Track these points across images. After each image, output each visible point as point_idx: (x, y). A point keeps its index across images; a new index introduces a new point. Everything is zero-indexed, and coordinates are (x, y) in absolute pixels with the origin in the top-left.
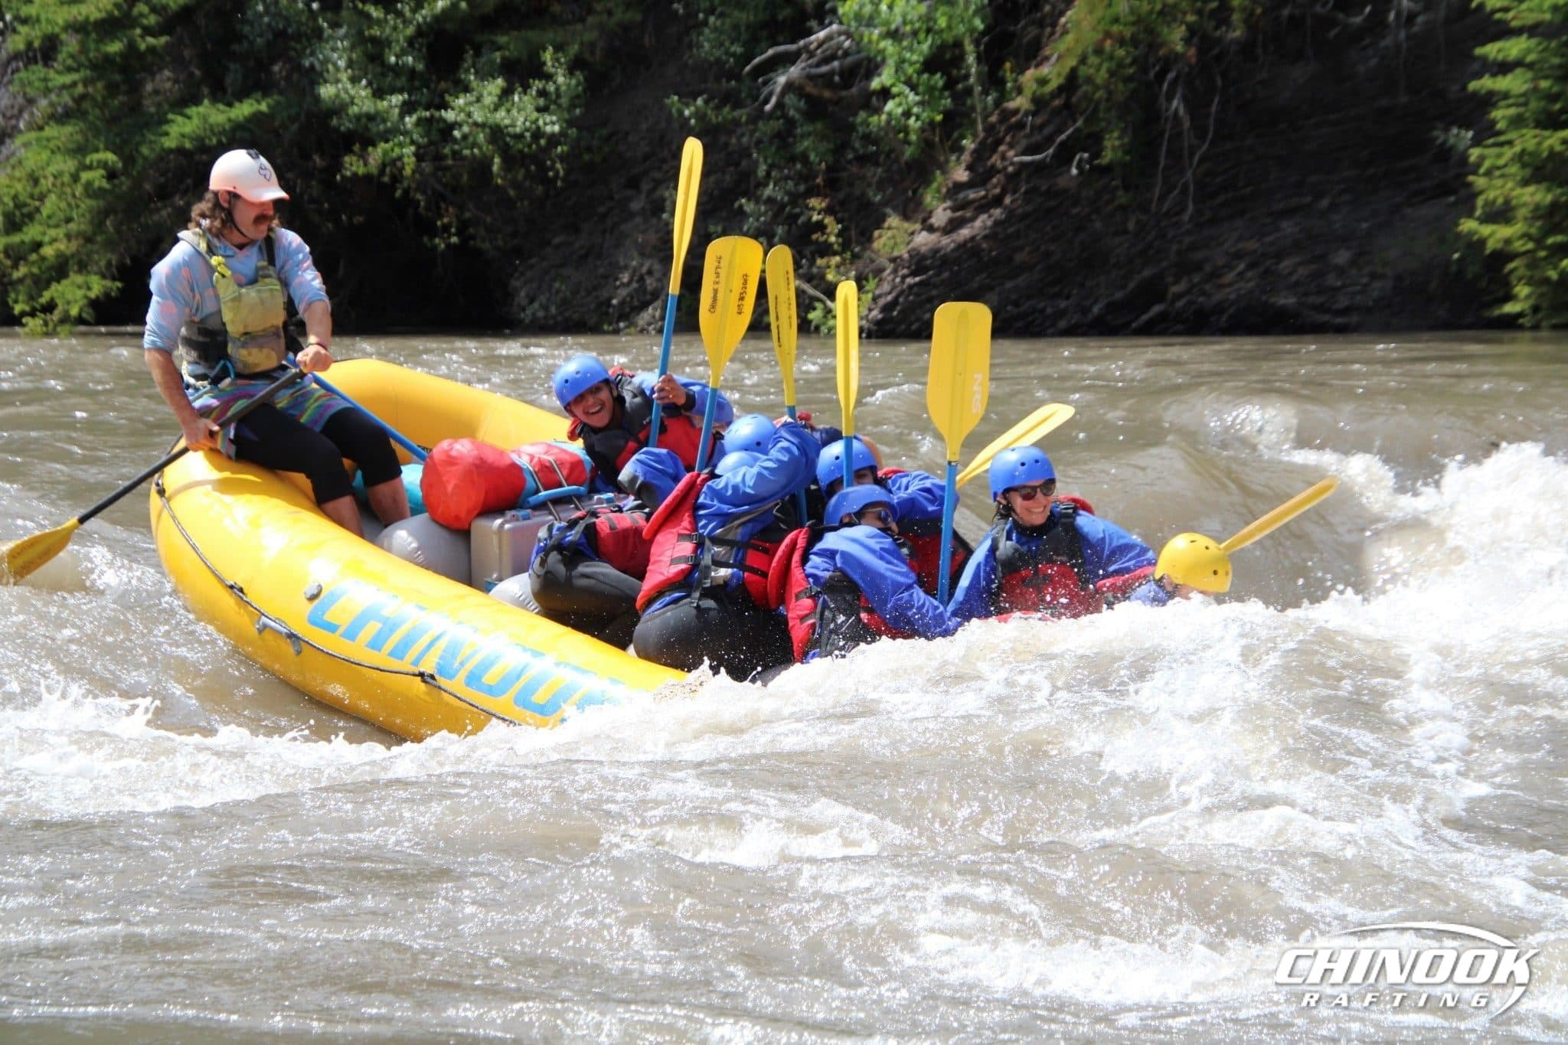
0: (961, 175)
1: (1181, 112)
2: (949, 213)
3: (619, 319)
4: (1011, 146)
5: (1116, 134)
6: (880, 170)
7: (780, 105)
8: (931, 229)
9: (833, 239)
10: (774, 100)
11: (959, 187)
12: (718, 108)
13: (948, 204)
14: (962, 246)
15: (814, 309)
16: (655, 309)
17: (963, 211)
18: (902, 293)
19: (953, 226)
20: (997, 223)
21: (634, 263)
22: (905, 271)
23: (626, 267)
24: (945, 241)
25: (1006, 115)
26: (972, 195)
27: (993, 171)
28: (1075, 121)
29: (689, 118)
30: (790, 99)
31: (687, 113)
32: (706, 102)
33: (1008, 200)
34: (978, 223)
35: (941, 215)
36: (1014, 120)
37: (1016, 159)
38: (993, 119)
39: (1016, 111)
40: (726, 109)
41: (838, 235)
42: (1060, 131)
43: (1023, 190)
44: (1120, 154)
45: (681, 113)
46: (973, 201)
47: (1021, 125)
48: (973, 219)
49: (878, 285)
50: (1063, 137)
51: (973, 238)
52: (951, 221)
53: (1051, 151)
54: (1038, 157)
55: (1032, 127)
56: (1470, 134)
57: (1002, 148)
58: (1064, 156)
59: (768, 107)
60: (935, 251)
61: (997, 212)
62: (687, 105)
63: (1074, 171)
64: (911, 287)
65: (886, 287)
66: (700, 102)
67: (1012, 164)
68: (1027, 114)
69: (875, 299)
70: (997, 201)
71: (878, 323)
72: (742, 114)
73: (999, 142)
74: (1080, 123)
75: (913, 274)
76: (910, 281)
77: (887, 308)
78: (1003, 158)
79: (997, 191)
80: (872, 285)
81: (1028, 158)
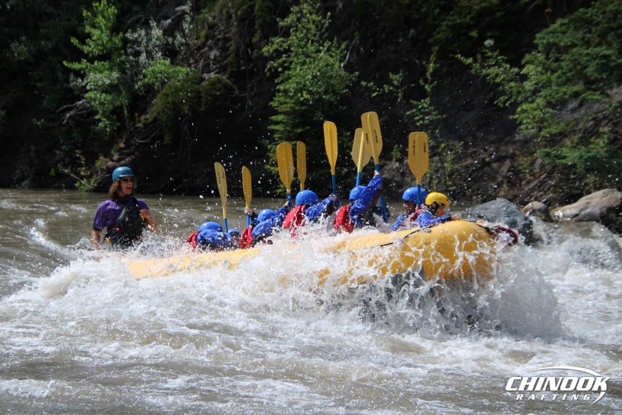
0: (122, 145)
1: (187, 130)
2: (118, 157)
3: (16, 184)
4: (137, 138)
5: (168, 136)
6: (98, 143)
7: (67, 123)
8: (113, 161)
9: (83, 162)
10: (65, 121)
11: (121, 149)
12: (48, 122)
13: (118, 153)
15: (76, 183)
16: (27, 181)
17: (124, 155)
18: (104, 179)
19: (119, 160)
20: (133, 160)
22: (104, 173)
23: (18, 168)
25: (136, 128)
26: (125, 151)
27: (132, 145)
28: (156, 131)
29: (38, 126)
30: (71, 121)
31: (38, 123)
32: (45, 121)
33: (136, 153)
34: (127, 160)
35: (116, 157)
36: (138, 130)
37: (139, 141)
38: (132, 129)
39: (139, 128)
40: (51, 123)
41: (85, 161)
42: (151, 134)
43: (140, 150)
44: (169, 141)
45: (36, 123)
46: (126, 153)
47: (140, 132)
48: (125, 158)
49: (97, 176)
50: (152, 136)
53: (149, 140)
54: (145, 141)
55: (143, 132)
56: (268, 141)
57: (134, 138)
58: (153, 142)
59: (64, 123)
61: (133, 157)
62: (39, 121)
63: (156, 146)
65: (99, 177)
66: (42, 120)
67: (137, 143)
68: (142, 128)
69: (96, 181)
70: (133, 153)
71: (96, 187)
72: (55, 124)
73: (134, 136)
74: (158, 132)
75: (107, 174)
76: (106, 176)
77: (99, 184)
78: (135, 141)
79: (133, 150)
80: (94, 176)
81: (142, 141)
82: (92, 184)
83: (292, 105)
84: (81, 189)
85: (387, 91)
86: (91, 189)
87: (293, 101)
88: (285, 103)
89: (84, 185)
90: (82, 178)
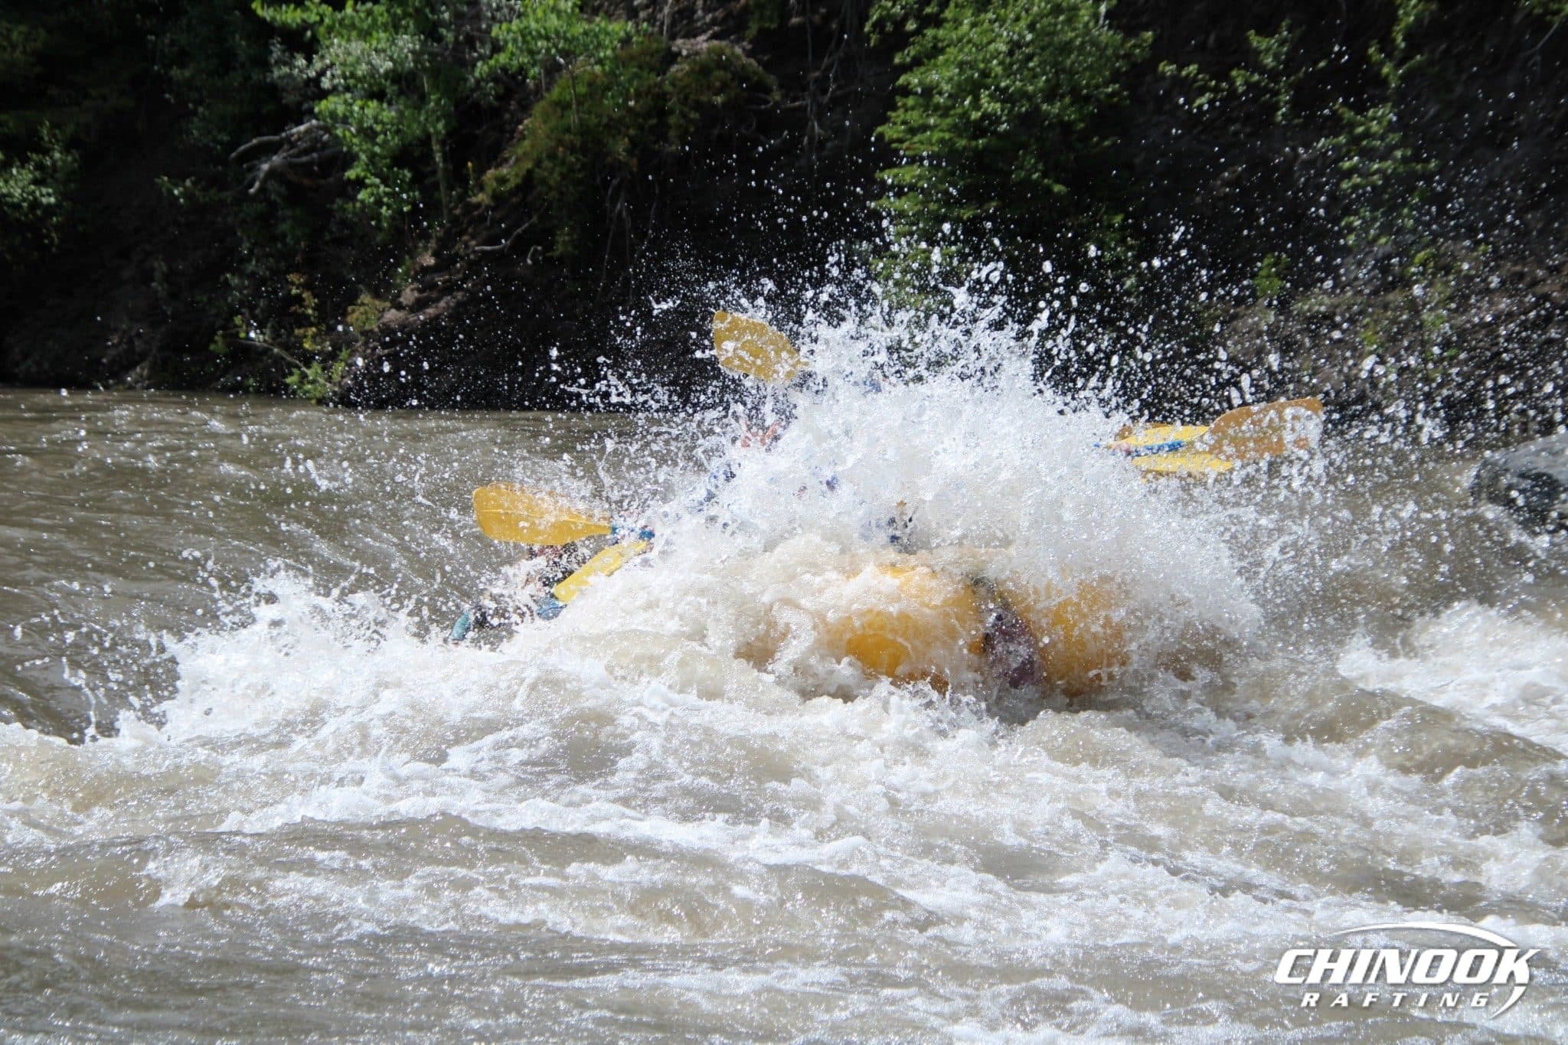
0: (429, 260)
1: (624, 213)
2: (416, 294)
3: (109, 377)
4: (473, 237)
5: (566, 230)
6: (354, 252)
7: (262, 190)
8: (399, 307)
9: (310, 311)
10: (257, 184)
11: (425, 270)
12: (204, 189)
13: (415, 285)
14: (427, 323)
15: (291, 374)
16: (143, 369)
17: (429, 291)
18: (372, 363)
19: (419, 306)
20: (459, 304)
21: (124, 326)
22: (375, 344)
23: (116, 330)
24: (413, 318)
25: (470, 208)
26: (437, 279)
27: (456, 257)
28: (530, 217)
29: (177, 198)
30: (272, 185)
31: (176, 192)
32: (194, 183)
33: (469, 284)
34: (442, 304)
35: (409, 295)
36: (475, 213)
37: (478, 248)
38: (458, 212)
39: (478, 205)
40: (213, 191)
41: (314, 309)
42: (516, 226)
43: (483, 275)
44: (570, 249)
45: (171, 192)
46: (437, 284)
47: (482, 218)
48: (438, 300)
49: (351, 355)
50: (519, 231)
51: (437, 317)
52: (418, 300)
53: (508, 242)
54: (496, 247)
55: (493, 220)
57: (465, 238)
58: (520, 247)
59: (252, 191)
60: (403, 327)
61: (459, 295)
62: (176, 186)
63: (529, 262)
64: (380, 358)
65: (357, 357)
66: (188, 183)
67: (474, 252)
68: (488, 208)
69: (347, 367)
70: (460, 285)
71: (349, 389)
72: (228, 196)
73: (461, 234)
74: (535, 219)
75: (383, 347)
76: (379, 352)
77: (358, 377)
78: (467, 246)
79: (460, 275)
80: (344, 355)
81: (488, 248)
82: (336, 378)
83: (947, 136)
84: (305, 393)
85: (1241, 89)
86: (335, 393)
87: (949, 121)
88: (925, 128)
89: (313, 382)
90: (307, 359)
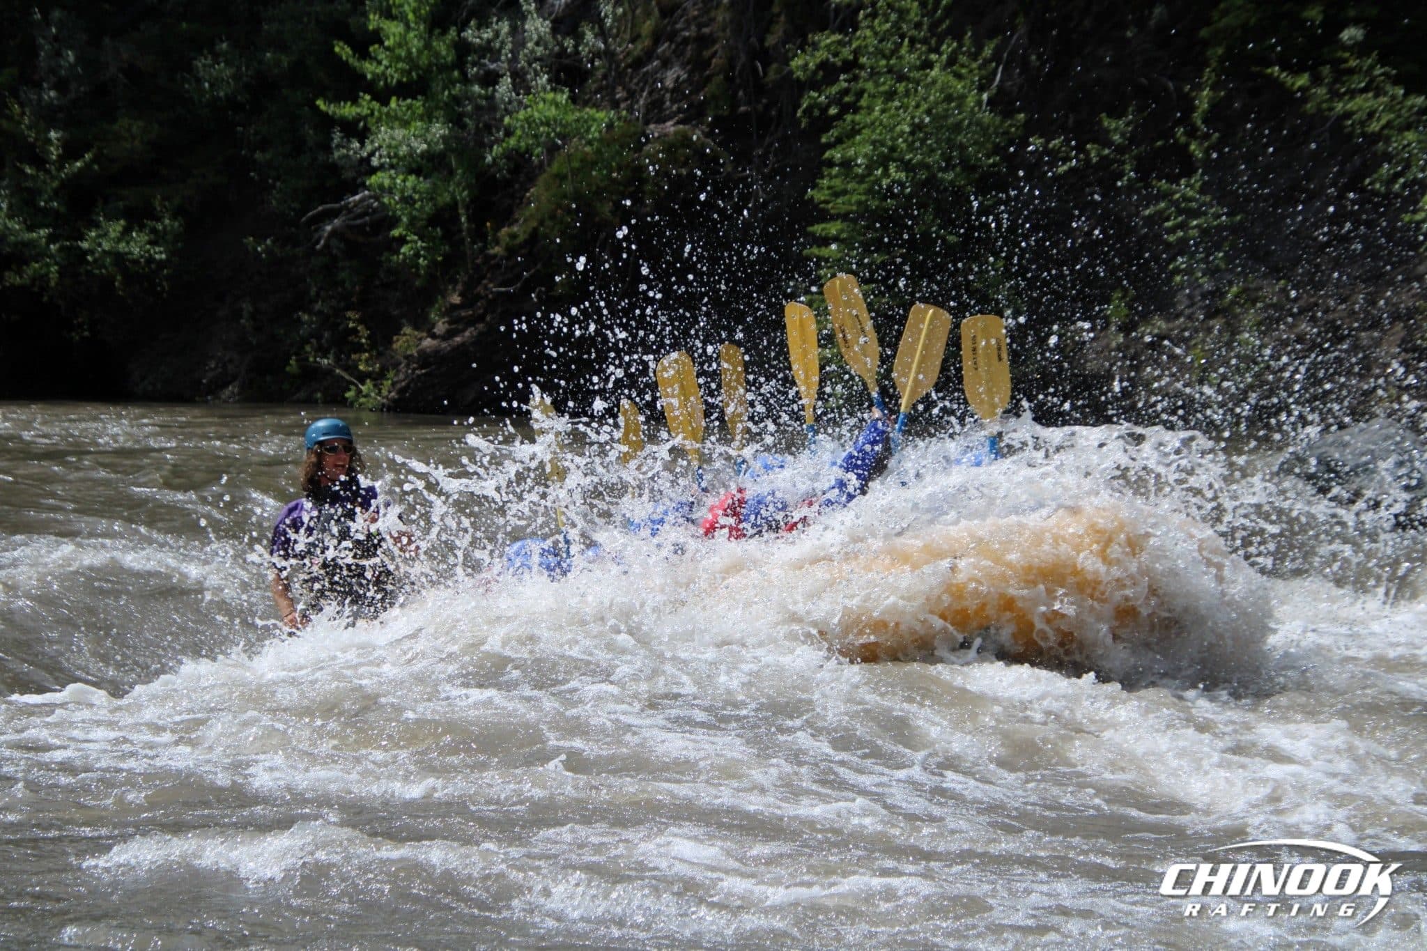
0: (456, 299)
2: (446, 326)
3: (207, 394)
4: (491, 281)
5: (564, 275)
6: (398, 294)
7: (327, 246)
8: (434, 336)
9: (364, 341)
10: (322, 242)
11: (454, 307)
12: (281, 247)
13: (446, 319)
14: (456, 349)
15: (349, 390)
16: (234, 387)
17: (457, 324)
18: (412, 380)
19: (449, 335)
20: (481, 334)
21: (219, 354)
22: (415, 365)
23: (213, 357)
24: (444, 345)
25: (489, 258)
26: (463, 314)
27: (478, 297)
28: (536, 265)
29: (260, 254)
30: (334, 242)
31: (259, 249)
32: (274, 242)
33: (488, 318)
34: (467, 334)
35: (441, 327)
36: (493, 262)
37: (495, 290)
38: (479, 261)
39: (495, 256)
40: (288, 248)
41: (367, 338)
42: (525, 272)
43: (499, 310)
44: (567, 289)
45: (255, 249)
46: (463, 318)
47: (498, 266)
48: (464, 330)
49: (396, 375)
50: (527, 275)
51: (463, 344)
52: (448, 331)
53: (519, 285)
54: (510, 289)
55: (506, 267)
57: (485, 282)
58: (528, 288)
59: (318, 247)
60: (436, 352)
61: (481, 326)
62: (260, 244)
63: (535, 300)
64: (419, 376)
65: (401, 376)
66: (269, 242)
67: (492, 293)
68: (502, 259)
69: (393, 384)
70: (481, 319)
71: (394, 401)
72: (299, 251)
73: (484, 277)
74: (539, 266)
75: (421, 368)
76: (418, 372)
77: (402, 391)
78: (486, 288)
79: (481, 311)
80: (391, 374)
81: (503, 289)
82: (385, 392)
83: (863, 198)
84: (361, 405)
85: (1095, 160)
86: (383, 405)
87: (864, 186)
88: (845, 192)
89: (366, 396)
90: (362, 378)
